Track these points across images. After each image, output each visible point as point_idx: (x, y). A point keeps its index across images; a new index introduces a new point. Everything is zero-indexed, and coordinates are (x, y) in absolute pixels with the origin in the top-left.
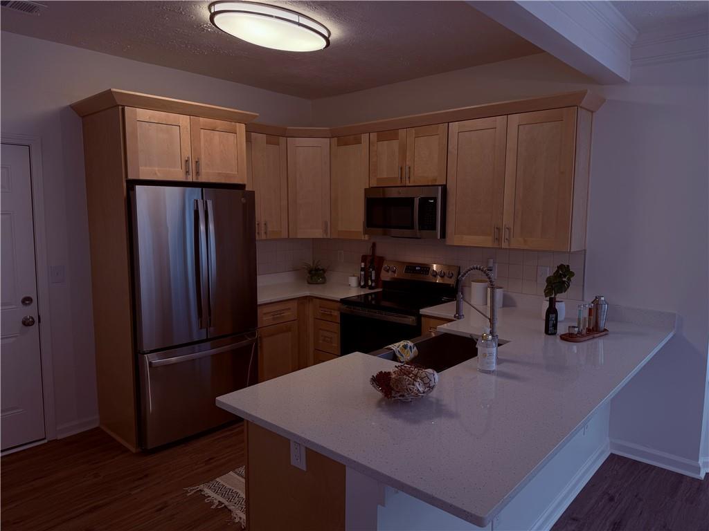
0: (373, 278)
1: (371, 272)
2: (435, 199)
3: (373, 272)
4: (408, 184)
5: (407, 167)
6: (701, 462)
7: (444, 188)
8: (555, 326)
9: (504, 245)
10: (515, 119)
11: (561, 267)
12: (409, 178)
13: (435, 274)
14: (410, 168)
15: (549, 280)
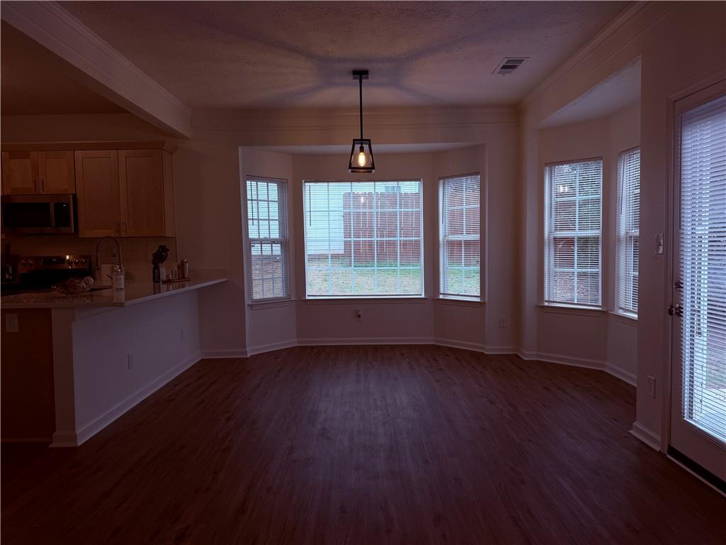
0: (10, 272)
1: (8, 268)
2: (68, 204)
3: (10, 268)
4: (42, 193)
5: (40, 181)
6: (247, 349)
7: (75, 196)
8: (159, 277)
9: (123, 235)
10: (123, 153)
11: (161, 247)
12: (43, 188)
13: (69, 262)
14: (43, 181)
15: (154, 255)
